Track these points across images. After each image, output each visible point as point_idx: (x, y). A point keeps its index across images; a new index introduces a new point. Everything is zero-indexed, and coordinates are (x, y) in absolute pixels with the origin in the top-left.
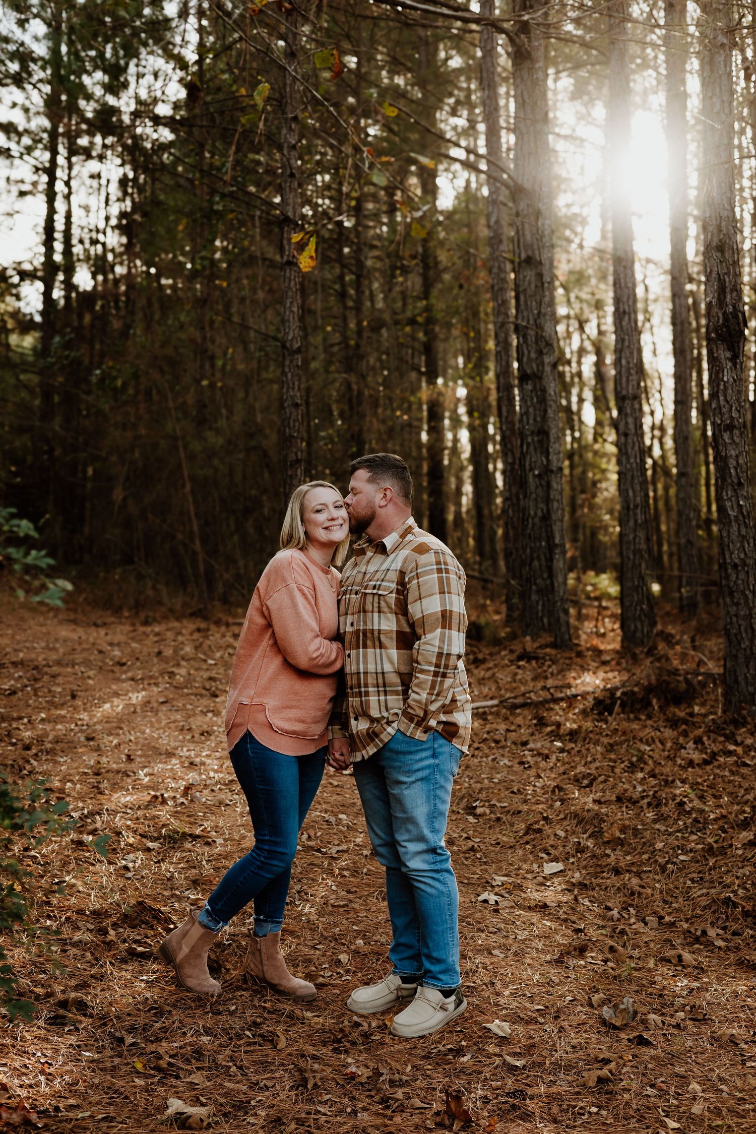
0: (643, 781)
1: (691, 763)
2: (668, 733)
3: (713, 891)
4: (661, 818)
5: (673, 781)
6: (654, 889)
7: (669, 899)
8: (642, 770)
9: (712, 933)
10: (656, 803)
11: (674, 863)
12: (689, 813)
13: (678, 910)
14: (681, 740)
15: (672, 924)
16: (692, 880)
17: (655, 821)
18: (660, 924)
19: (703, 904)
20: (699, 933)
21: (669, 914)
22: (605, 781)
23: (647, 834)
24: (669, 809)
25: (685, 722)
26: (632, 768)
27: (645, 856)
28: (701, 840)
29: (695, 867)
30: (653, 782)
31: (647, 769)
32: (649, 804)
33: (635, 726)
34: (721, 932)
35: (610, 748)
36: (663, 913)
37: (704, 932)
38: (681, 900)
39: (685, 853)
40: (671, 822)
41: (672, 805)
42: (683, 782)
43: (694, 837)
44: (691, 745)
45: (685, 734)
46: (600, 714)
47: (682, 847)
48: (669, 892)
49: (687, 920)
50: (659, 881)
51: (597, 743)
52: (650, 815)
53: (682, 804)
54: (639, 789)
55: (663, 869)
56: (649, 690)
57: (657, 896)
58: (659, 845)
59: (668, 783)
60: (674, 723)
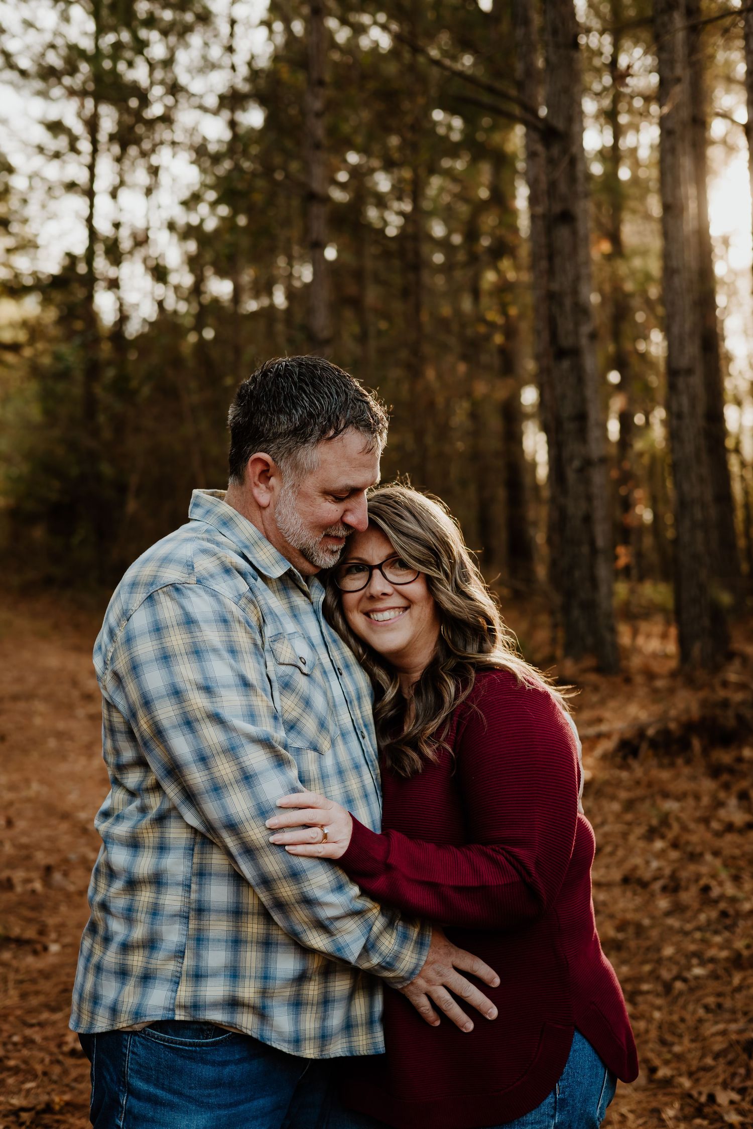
0: (661, 854)
1: (730, 827)
2: (708, 785)
3: (733, 1027)
4: (678, 909)
5: (701, 855)
6: (650, 1020)
7: (669, 1038)
8: (663, 837)
9: (723, 1098)
10: (673, 887)
11: (685, 980)
12: (716, 902)
13: (679, 1057)
14: (722, 795)
15: (667, 1082)
16: (707, 1008)
17: (668, 914)
18: (650, 1080)
19: (717, 1047)
20: (703, 1099)
21: (667, 1063)
22: (612, 854)
23: (654, 933)
24: (688, 896)
25: (731, 771)
26: (652, 834)
27: (647, 968)
28: (727, 945)
29: (713, 985)
30: (674, 855)
31: (671, 835)
32: (664, 889)
33: (665, 775)
34: (736, 1097)
35: (629, 805)
36: (657, 1062)
37: (712, 1098)
38: (686, 1040)
39: (702, 964)
40: (689, 914)
41: (694, 891)
42: (716, 853)
43: (718, 939)
44: (733, 802)
45: (726, 787)
46: (625, 758)
47: (697, 955)
48: (672, 1027)
49: (690, 1074)
50: (659, 1008)
51: (613, 798)
52: (663, 904)
53: (706, 889)
54: (655, 864)
55: (668, 988)
56: (690, 727)
57: (653, 1034)
58: (668, 951)
59: (694, 857)
60: (715, 771)
